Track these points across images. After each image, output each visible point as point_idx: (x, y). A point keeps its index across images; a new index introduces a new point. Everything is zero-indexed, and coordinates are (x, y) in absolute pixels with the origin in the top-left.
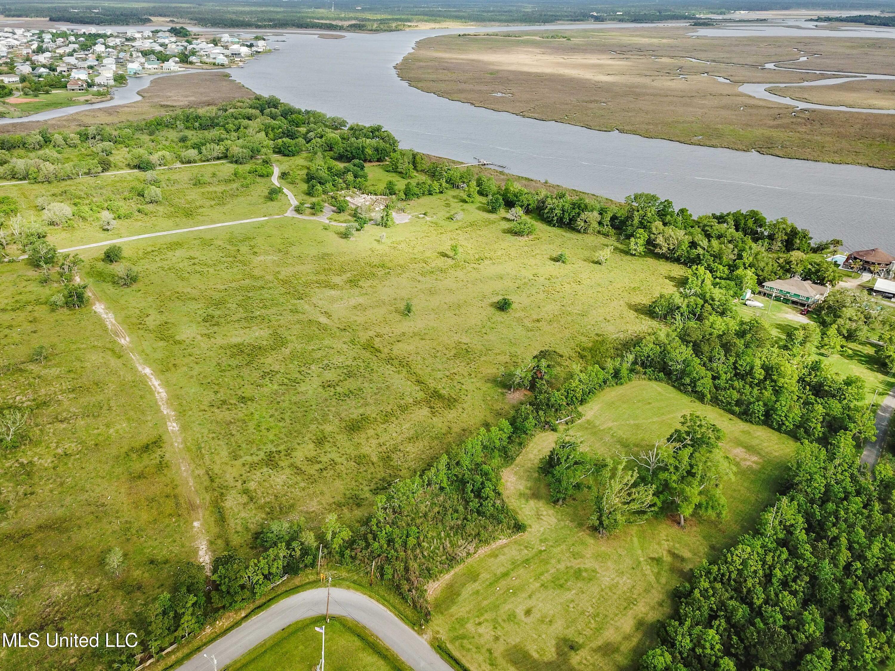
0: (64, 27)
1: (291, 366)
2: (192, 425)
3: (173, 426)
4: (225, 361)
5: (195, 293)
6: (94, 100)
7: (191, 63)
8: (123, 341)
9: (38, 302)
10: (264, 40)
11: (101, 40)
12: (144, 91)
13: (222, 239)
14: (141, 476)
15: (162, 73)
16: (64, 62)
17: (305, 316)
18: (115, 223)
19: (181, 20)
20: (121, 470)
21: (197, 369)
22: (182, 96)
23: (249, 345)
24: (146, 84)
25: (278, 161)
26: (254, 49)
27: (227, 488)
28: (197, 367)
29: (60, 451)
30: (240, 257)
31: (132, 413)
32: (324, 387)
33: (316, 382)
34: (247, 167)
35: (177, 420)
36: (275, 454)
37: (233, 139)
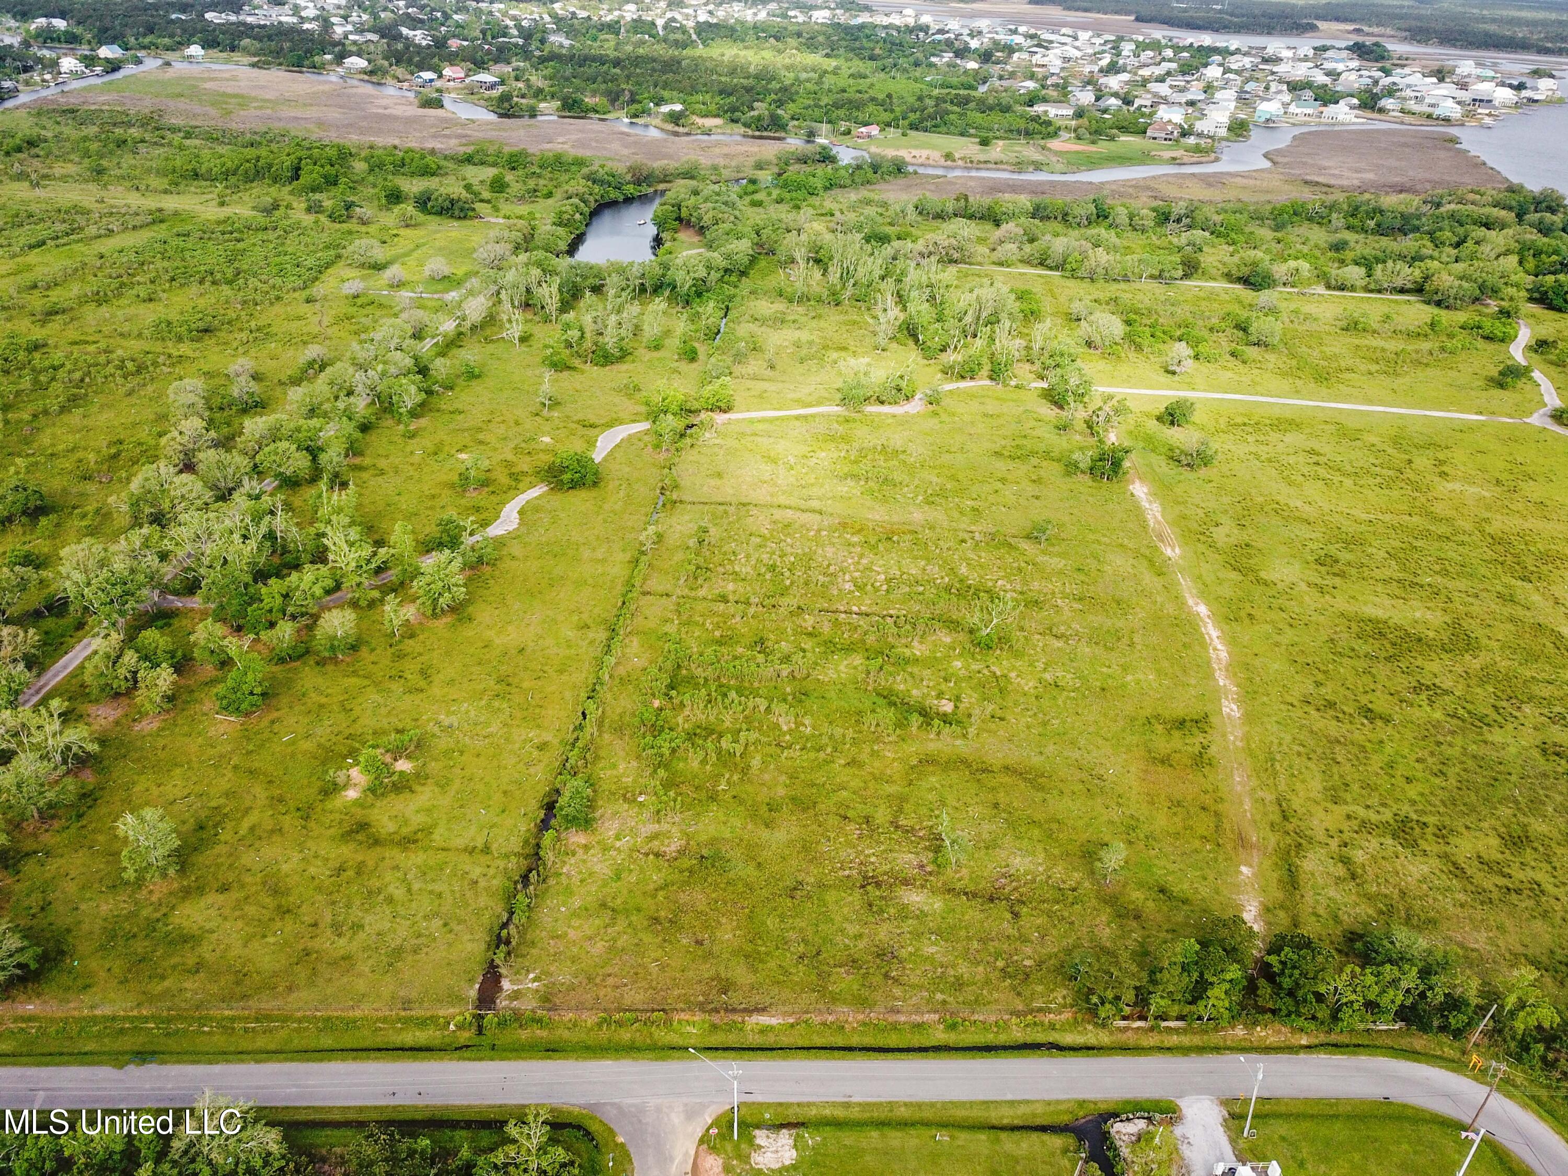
0: (1158, 33)
1: (1479, 690)
2: (1265, 719)
3: (1231, 709)
4: (1345, 640)
5: (1308, 511)
6: (1186, 160)
7: (1381, 110)
8: (1169, 552)
9: (1047, 455)
10: (1553, 77)
11: (1217, 58)
12: (1278, 151)
13: (1381, 436)
14: (1165, 761)
15: (1319, 124)
16: (1149, 92)
17: (1528, 614)
18: (1189, 364)
19: (1375, 30)
20: (1135, 739)
21: (1289, 635)
22: (1349, 169)
23: (1398, 628)
24: (1282, 140)
25: (1533, 316)
26: (1525, 93)
27: (1310, 840)
28: (1290, 632)
29: (1047, 676)
30: (1408, 473)
31: (1166, 664)
32: (1544, 751)
33: (1529, 738)
34: (1461, 317)
35: (1239, 701)
36: (1414, 824)
37: (1445, 258)
